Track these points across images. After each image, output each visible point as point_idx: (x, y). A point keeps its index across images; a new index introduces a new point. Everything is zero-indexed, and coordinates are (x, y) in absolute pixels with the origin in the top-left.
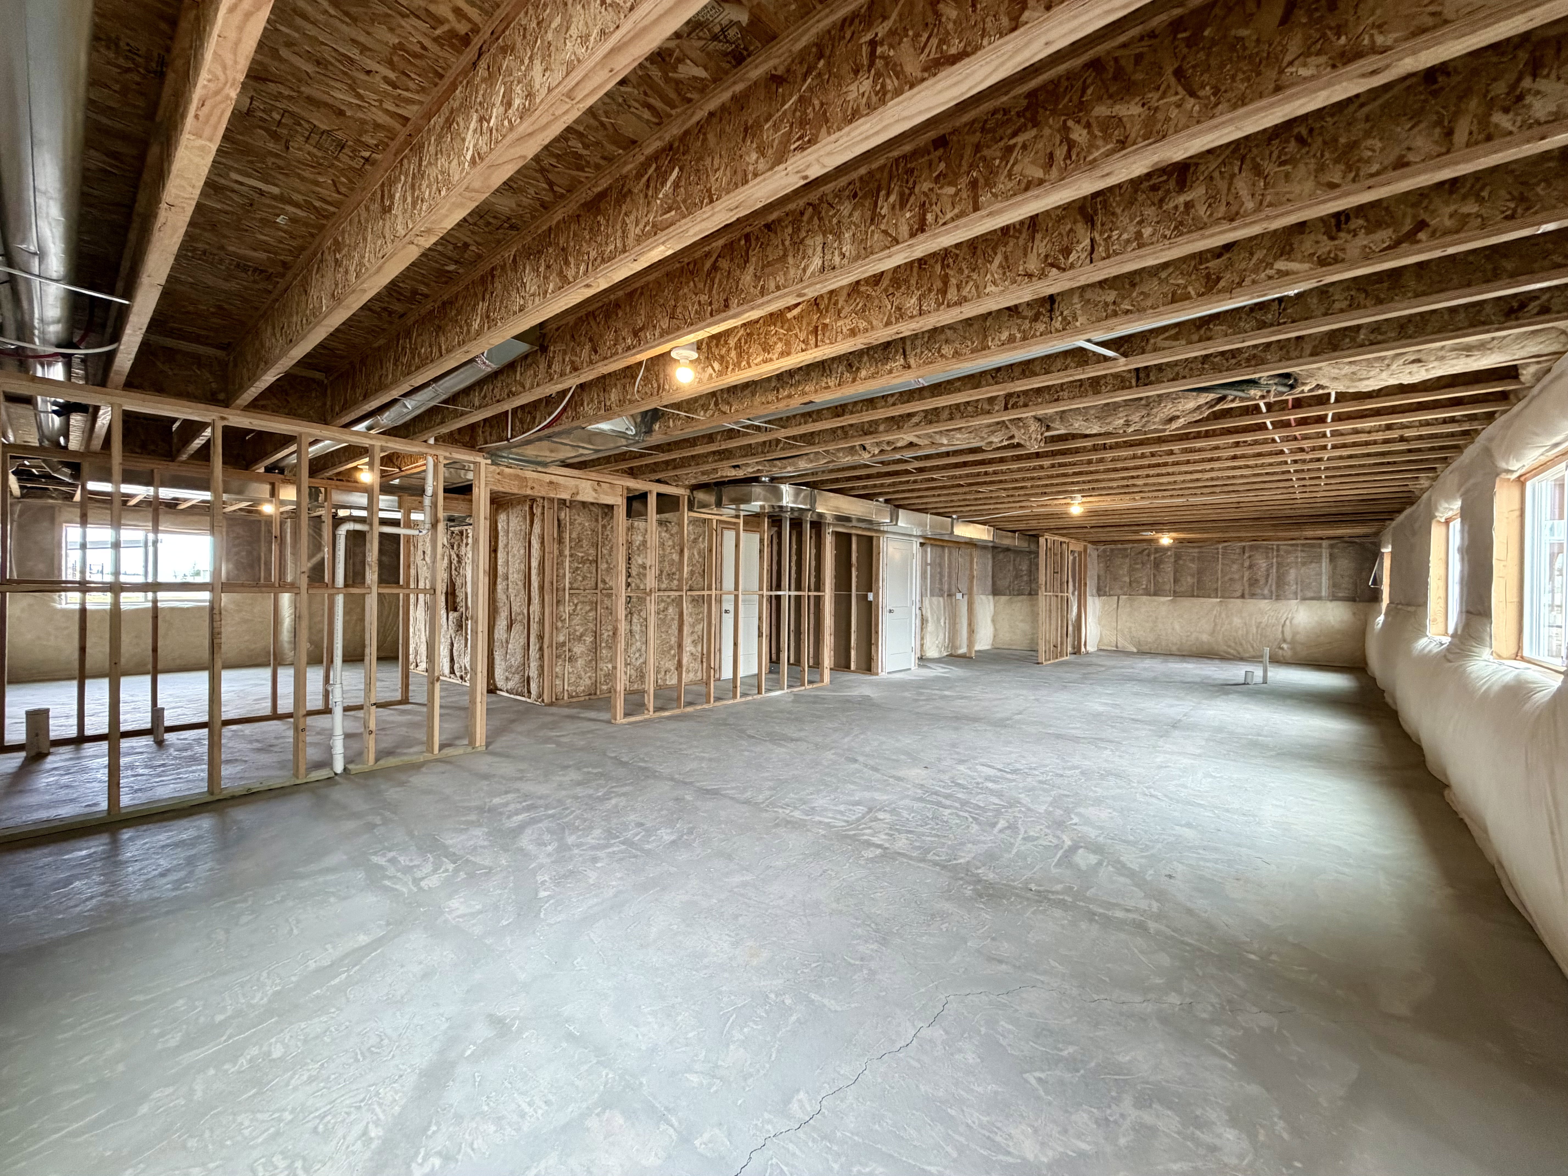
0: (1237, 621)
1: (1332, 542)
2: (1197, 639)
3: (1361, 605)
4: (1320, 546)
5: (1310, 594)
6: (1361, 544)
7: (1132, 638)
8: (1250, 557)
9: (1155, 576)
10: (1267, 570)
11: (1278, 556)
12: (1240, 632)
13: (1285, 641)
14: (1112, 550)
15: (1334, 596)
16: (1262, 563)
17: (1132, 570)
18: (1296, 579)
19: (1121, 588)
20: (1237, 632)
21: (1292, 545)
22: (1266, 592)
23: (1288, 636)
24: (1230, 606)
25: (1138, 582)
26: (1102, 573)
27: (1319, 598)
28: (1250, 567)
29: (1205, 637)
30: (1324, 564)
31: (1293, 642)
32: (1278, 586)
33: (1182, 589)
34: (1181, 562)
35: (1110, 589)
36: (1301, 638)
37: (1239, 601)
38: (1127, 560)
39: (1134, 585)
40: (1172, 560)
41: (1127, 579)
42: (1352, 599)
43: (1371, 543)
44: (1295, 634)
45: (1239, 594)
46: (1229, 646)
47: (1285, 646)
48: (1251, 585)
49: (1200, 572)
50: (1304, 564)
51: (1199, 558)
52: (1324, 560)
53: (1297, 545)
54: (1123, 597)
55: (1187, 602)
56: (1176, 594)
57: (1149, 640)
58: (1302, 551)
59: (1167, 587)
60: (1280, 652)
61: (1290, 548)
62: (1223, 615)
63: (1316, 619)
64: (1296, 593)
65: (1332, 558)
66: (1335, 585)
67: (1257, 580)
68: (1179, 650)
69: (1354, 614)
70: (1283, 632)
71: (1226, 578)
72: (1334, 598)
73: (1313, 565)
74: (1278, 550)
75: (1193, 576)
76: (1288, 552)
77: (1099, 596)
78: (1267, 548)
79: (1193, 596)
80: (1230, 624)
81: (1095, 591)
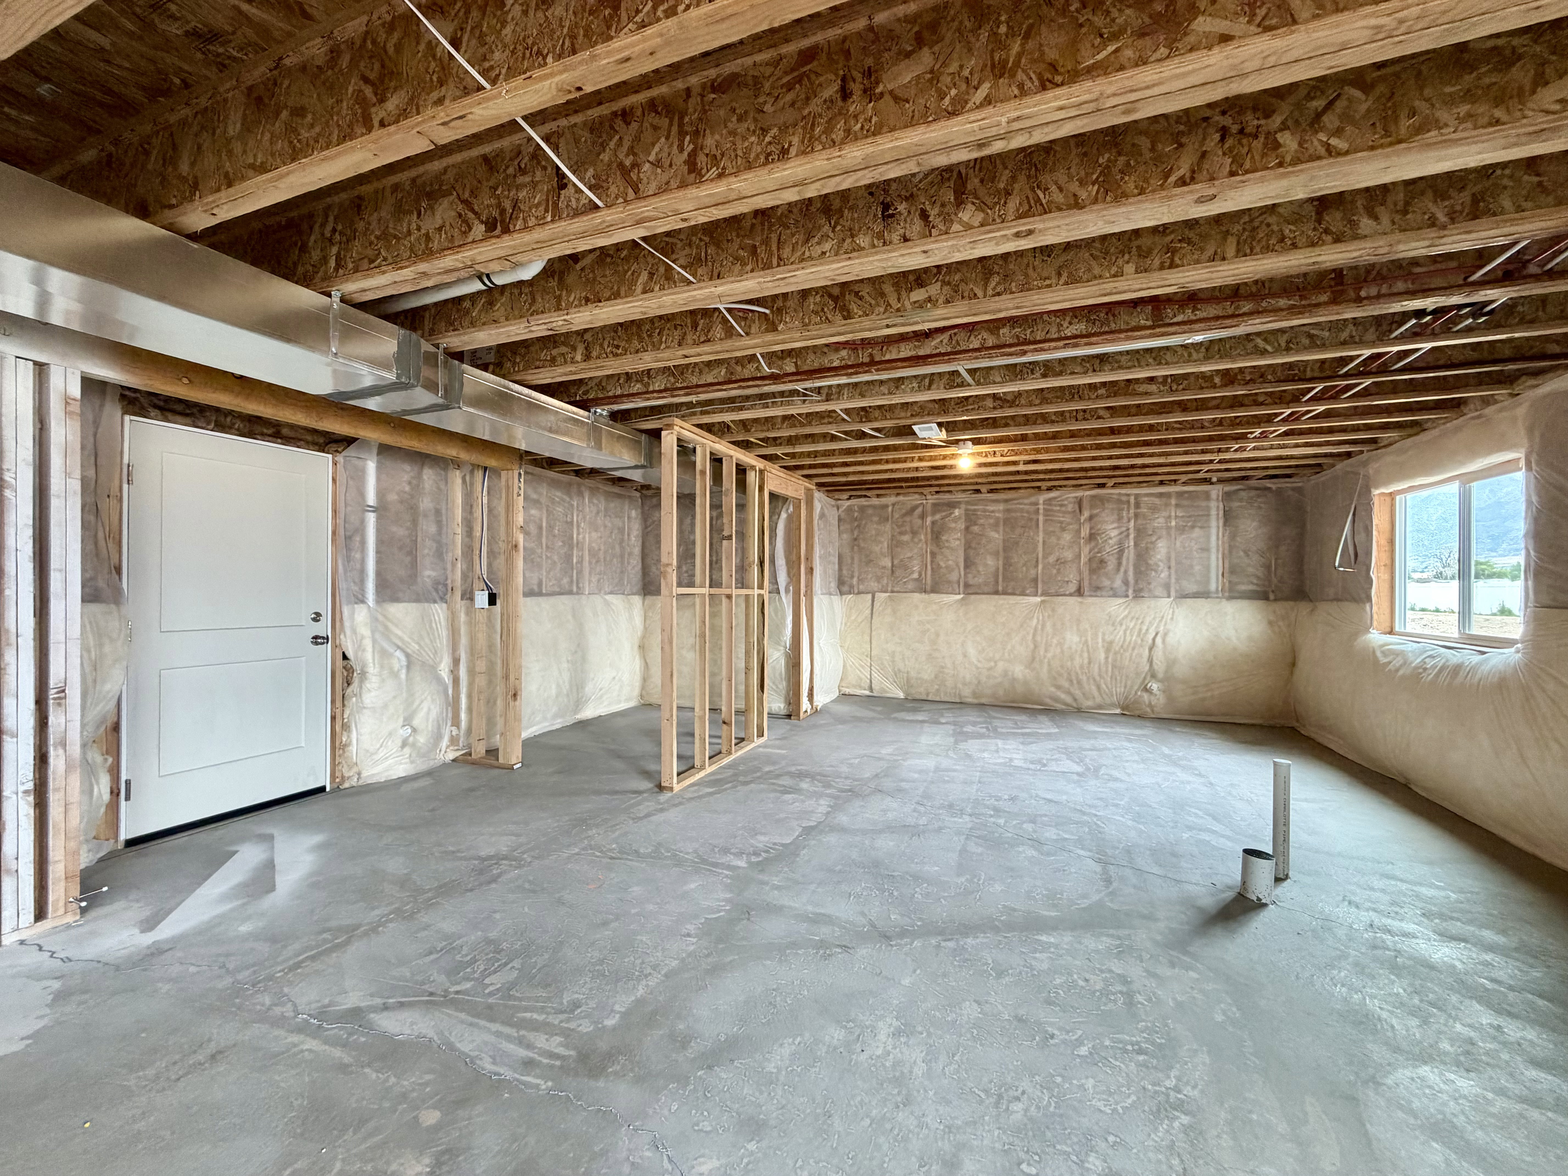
0: (1072, 639)
1: (1228, 488)
2: (1005, 673)
3: (1281, 607)
4: (1207, 496)
5: (1192, 588)
6: (1279, 492)
7: (897, 673)
8: (1091, 518)
9: (933, 555)
10: (1120, 543)
11: (1136, 516)
12: (1077, 661)
13: (1153, 676)
14: (862, 509)
15: (1231, 590)
16: (1111, 531)
17: (895, 544)
18: (1169, 559)
19: (878, 579)
20: (1072, 659)
21: (1161, 495)
22: (1118, 583)
23: (1160, 667)
24: (1060, 610)
25: (906, 568)
26: (846, 551)
27: (1203, 594)
28: (1092, 537)
29: (1019, 671)
30: (1214, 531)
31: (1168, 679)
32: (1138, 573)
33: (980, 580)
34: (976, 529)
35: (860, 580)
36: (1181, 670)
37: (1073, 601)
38: (887, 527)
39: (898, 572)
40: (961, 525)
41: (887, 562)
42: (1262, 595)
43: (1293, 489)
44: (1171, 663)
45: (1072, 588)
46: (1058, 687)
47: (1155, 686)
48: (1092, 571)
49: (1008, 547)
50: (1181, 530)
51: (1006, 521)
52: (1213, 523)
53: (1168, 495)
54: (881, 596)
55: (987, 604)
56: (969, 589)
57: (926, 677)
58: (1177, 506)
59: (954, 577)
60: (1146, 696)
61: (1157, 501)
62: (1049, 628)
63: (1206, 633)
64: (1167, 587)
65: (1228, 517)
66: (1232, 571)
67: (1102, 561)
68: (974, 694)
69: (1270, 623)
70: (1150, 661)
71: (1052, 559)
72: (1232, 594)
73: (1197, 532)
74: (1137, 505)
75: (996, 554)
76: (1154, 509)
77: (842, 593)
78: (1119, 501)
79: (996, 593)
80: (1060, 644)
81: (833, 585)
